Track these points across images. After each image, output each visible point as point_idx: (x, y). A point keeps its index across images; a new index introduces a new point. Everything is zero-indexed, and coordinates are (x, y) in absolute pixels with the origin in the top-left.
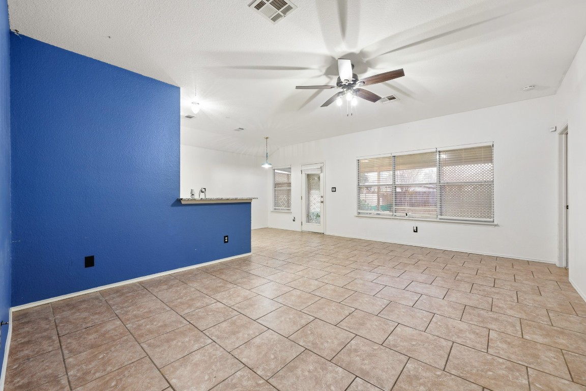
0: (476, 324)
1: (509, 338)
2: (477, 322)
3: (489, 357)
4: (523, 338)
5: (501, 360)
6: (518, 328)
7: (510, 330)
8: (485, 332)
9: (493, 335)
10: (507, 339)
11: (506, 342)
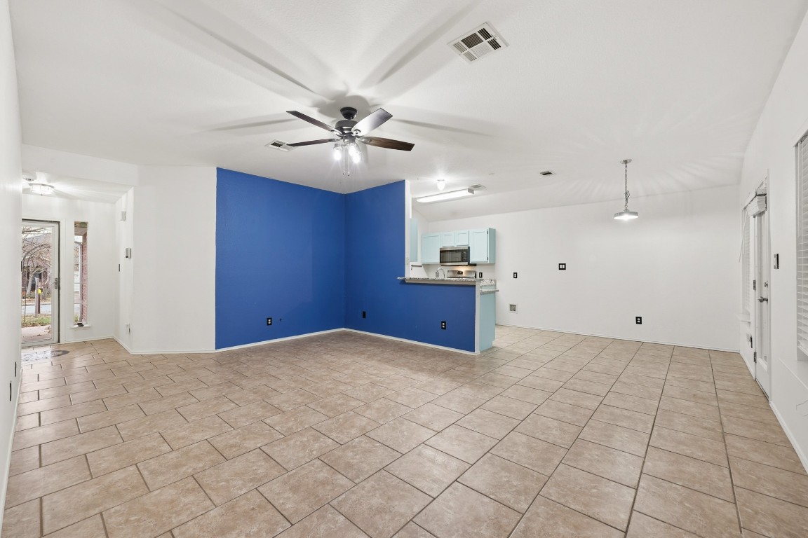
0: (191, 446)
1: (150, 454)
2: (192, 449)
3: (155, 430)
4: (136, 464)
5: (146, 434)
6: (145, 473)
7: (153, 464)
8: (175, 445)
9: (165, 448)
10: (150, 452)
11: (150, 449)
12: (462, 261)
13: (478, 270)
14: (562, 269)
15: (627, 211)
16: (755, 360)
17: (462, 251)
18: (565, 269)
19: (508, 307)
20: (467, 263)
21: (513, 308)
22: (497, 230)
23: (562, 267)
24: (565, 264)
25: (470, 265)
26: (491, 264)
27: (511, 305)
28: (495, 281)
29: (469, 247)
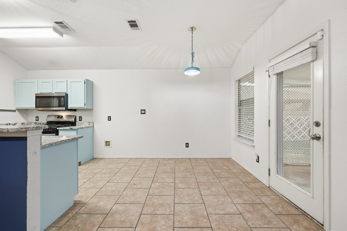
12: (60, 106)
13: (78, 114)
14: (143, 113)
15: (192, 68)
16: (269, 174)
17: (59, 98)
18: (145, 113)
19: (104, 144)
20: (64, 108)
21: (107, 143)
22: (94, 82)
23: (143, 112)
24: (145, 110)
25: (67, 109)
26: (89, 110)
27: (106, 142)
28: (93, 123)
29: (67, 95)
